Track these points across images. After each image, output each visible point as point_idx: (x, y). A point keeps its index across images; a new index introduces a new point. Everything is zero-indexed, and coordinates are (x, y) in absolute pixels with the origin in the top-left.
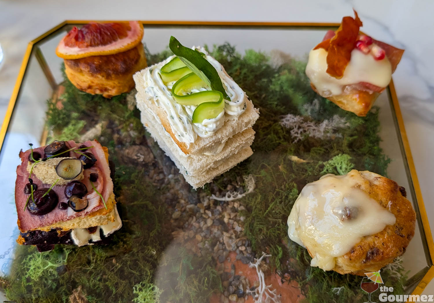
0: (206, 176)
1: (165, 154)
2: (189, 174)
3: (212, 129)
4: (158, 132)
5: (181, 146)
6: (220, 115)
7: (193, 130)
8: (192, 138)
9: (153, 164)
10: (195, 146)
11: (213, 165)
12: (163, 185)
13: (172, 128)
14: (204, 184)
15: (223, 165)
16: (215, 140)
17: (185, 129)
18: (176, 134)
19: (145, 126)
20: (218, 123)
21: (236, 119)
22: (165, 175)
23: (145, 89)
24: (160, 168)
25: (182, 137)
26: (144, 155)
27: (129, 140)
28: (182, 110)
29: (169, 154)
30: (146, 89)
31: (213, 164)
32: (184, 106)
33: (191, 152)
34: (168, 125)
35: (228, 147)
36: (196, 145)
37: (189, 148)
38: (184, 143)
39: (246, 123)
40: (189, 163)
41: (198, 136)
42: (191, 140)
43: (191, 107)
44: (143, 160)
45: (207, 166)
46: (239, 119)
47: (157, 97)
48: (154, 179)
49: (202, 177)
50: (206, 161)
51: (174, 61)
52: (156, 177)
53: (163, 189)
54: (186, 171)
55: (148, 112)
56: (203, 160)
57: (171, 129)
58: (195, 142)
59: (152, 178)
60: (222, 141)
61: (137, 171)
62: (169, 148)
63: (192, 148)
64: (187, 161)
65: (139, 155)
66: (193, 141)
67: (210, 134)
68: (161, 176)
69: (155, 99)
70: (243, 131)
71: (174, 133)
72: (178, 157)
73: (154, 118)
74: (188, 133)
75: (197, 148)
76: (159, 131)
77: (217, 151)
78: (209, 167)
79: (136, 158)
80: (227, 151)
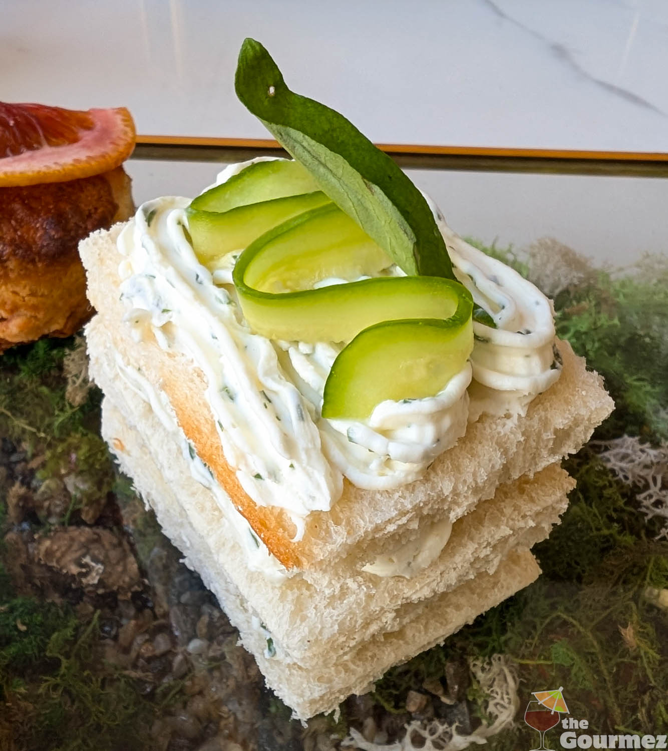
0: (352, 667)
1: (181, 561)
2: (280, 656)
3: (418, 451)
4: (162, 466)
5: (263, 524)
6: (455, 385)
7: (325, 452)
8: (318, 487)
9: (136, 596)
10: (333, 528)
11: (394, 619)
12: (167, 681)
13: (224, 442)
14: (343, 698)
15: (424, 622)
16: (426, 504)
17: (289, 445)
18: (242, 467)
19: (112, 450)
20: (447, 422)
21: (518, 410)
22: (174, 641)
23: (118, 286)
24: (159, 611)
25: (268, 482)
26: (103, 563)
27: (58, 506)
28: (275, 362)
29: (200, 561)
30: (125, 287)
31: (394, 614)
32: (284, 344)
33: (310, 556)
34: (205, 429)
35: (465, 540)
36: (337, 523)
37: (305, 537)
38: (276, 512)
39: (556, 431)
40: (289, 607)
41: (347, 482)
42: (313, 498)
43: (314, 349)
44: (100, 581)
45: (366, 625)
46: (528, 415)
47: (164, 311)
48: (133, 654)
49: (338, 672)
50: (368, 604)
51: (245, 178)
52: (142, 647)
53: (165, 695)
54: (270, 641)
55: (126, 388)
56: (352, 598)
57: (219, 448)
58: (333, 508)
59: (126, 650)
60: (450, 510)
61: (73, 622)
62: (202, 537)
63: (318, 537)
64: (283, 598)
65: (87, 560)
66: (323, 503)
67: (402, 471)
68: (162, 643)
69: (157, 321)
70: (539, 469)
71: (231, 461)
72: (238, 578)
73: (150, 410)
74: (299, 460)
75: (340, 537)
76: (165, 464)
77: (420, 559)
78: (374, 628)
79: (74, 570)
80: (458, 559)
